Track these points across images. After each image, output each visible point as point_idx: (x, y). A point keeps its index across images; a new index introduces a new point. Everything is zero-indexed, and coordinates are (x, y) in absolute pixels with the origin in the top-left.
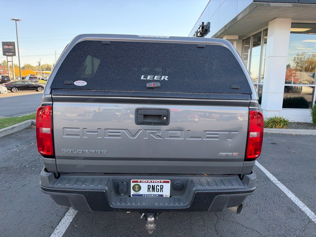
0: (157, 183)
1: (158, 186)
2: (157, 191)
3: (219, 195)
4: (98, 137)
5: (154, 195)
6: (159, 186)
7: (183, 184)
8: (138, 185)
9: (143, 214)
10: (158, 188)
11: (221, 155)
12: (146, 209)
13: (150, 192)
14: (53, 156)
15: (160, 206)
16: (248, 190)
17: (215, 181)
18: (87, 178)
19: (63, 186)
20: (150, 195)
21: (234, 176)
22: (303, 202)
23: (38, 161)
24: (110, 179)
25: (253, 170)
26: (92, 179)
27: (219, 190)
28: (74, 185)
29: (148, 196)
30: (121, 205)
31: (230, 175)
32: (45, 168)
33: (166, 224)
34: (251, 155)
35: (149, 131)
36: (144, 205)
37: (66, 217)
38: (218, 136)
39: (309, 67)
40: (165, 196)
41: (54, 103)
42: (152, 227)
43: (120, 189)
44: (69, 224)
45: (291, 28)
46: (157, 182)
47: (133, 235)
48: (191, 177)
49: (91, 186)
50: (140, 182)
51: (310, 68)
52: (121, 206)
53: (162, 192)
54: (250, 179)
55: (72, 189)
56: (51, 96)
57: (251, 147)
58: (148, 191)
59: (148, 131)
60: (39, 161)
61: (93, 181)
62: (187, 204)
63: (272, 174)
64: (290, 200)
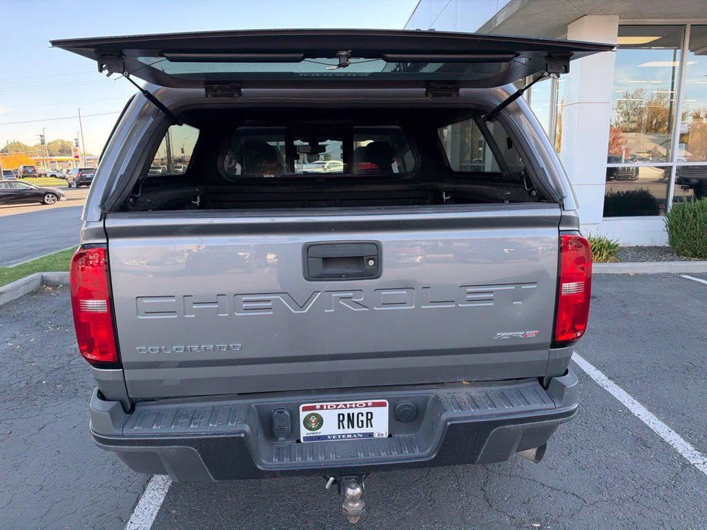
0: (357, 408)
1: (360, 415)
2: (360, 425)
3: (499, 426)
4: (220, 315)
5: (352, 434)
6: (362, 415)
7: (417, 408)
8: (317, 415)
9: (332, 479)
10: (361, 418)
11: (500, 339)
12: (338, 468)
13: (344, 428)
14: (117, 364)
15: (369, 459)
16: (563, 410)
17: (487, 395)
18: (198, 407)
19: (147, 431)
20: (343, 437)
21: (528, 381)
22: (666, 424)
23: (67, 368)
24: (253, 405)
25: (569, 368)
26: (211, 409)
27: (498, 415)
28: (171, 426)
29: (339, 437)
30: (282, 463)
31: (519, 381)
32: (99, 391)
33: (376, 492)
34: (563, 333)
35: (337, 295)
36: (333, 459)
37: (148, 494)
38: (491, 295)
39: (652, 122)
40: (377, 436)
41: (110, 241)
42: (358, 507)
43: (276, 427)
44: (158, 508)
45: (618, 36)
46: (357, 405)
47: (306, 523)
48: (435, 391)
49: (211, 425)
50: (319, 409)
51: (654, 123)
52: (282, 465)
53: (372, 426)
54: (565, 386)
55: (167, 436)
56: (102, 226)
57: (564, 316)
58: (339, 428)
59: (333, 295)
60: (70, 368)
61: (214, 414)
62: (428, 451)
63: (594, 366)
64: (637, 420)
